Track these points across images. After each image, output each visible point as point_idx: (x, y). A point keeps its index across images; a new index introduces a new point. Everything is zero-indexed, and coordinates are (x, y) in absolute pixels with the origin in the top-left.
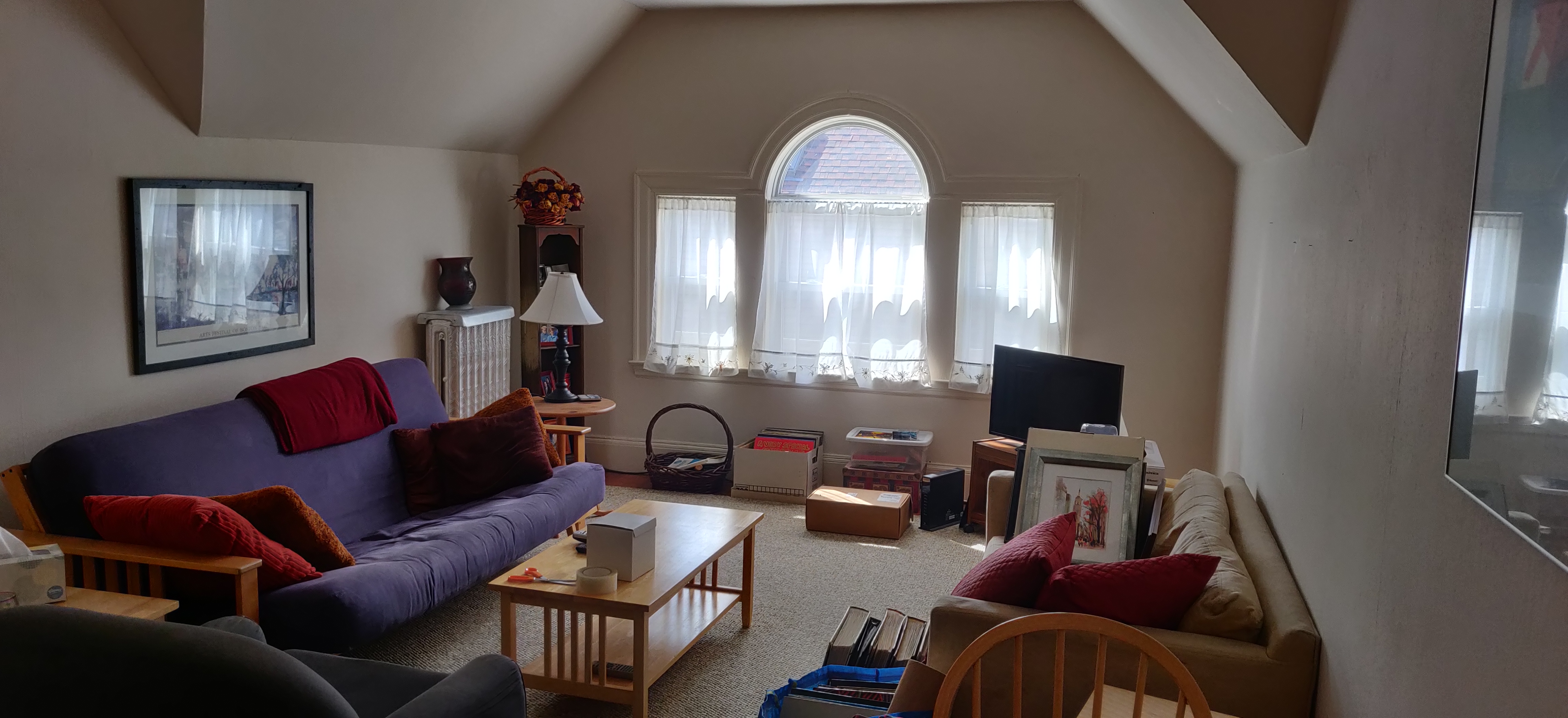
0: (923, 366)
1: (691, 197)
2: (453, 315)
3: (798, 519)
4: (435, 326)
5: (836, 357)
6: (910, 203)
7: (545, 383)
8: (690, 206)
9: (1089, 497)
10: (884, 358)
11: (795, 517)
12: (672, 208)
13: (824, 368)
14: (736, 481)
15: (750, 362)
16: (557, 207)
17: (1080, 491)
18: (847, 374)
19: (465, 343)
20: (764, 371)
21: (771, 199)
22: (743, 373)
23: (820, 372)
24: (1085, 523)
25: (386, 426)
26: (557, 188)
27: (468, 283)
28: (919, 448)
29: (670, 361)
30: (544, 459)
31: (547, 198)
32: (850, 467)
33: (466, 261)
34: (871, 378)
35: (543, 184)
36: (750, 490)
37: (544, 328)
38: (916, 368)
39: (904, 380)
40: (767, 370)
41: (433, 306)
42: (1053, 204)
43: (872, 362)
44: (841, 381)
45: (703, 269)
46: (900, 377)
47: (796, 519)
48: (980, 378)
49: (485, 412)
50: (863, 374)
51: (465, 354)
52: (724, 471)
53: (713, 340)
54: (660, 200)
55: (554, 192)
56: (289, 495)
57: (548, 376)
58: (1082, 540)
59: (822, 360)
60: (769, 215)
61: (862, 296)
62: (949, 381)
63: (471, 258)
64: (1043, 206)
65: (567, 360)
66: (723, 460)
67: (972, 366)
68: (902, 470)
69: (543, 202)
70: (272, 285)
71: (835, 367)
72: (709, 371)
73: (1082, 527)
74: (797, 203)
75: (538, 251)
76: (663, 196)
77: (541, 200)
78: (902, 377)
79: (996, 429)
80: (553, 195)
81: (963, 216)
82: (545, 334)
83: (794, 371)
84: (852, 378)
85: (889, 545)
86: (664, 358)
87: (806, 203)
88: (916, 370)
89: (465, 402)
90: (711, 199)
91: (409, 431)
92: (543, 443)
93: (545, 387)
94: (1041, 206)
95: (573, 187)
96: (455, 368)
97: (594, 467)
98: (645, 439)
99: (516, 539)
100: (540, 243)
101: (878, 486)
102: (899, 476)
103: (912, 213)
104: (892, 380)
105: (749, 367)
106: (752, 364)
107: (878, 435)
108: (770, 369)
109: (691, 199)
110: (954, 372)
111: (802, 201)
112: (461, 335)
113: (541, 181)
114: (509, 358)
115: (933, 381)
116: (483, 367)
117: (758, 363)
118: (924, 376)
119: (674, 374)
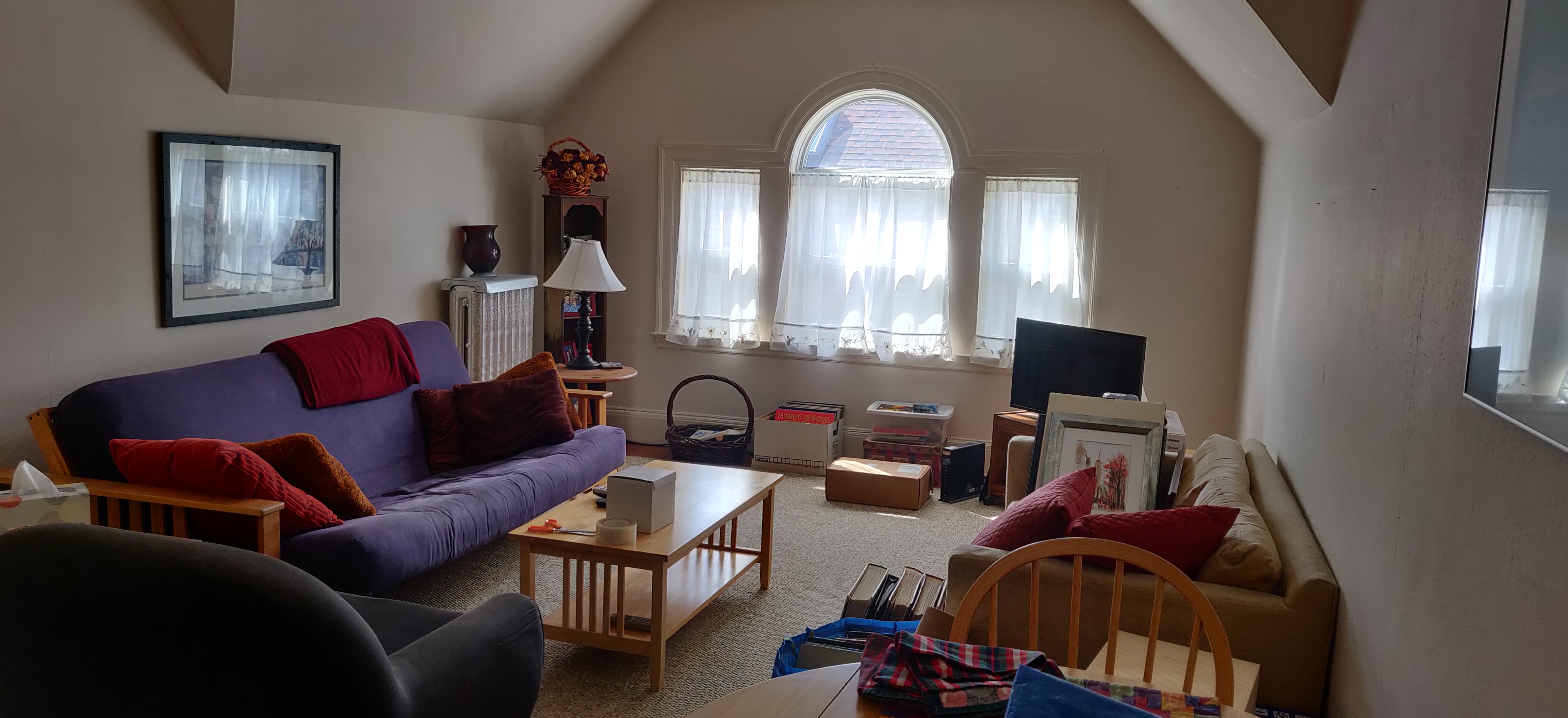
0: (944, 341)
1: (715, 169)
2: (477, 281)
3: (818, 489)
4: (459, 292)
5: (858, 330)
6: (934, 178)
7: (568, 353)
8: (714, 178)
9: (1109, 461)
10: (906, 332)
12: (697, 181)
13: (846, 342)
14: (757, 451)
15: (772, 335)
16: (581, 177)
17: (1100, 454)
18: (868, 348)
19: (488, 311)
20: (786, 344)
21: (795, 172)
22: (765, 345)
23: (841, 345)
24: (1105, 486)
25: (409, 386)
26: (582, 158)
27: (492, 250)
28: (939, 422)
29: (692, 333)
30: (566, 420)
31: (572, 168)
32: (871, 440)
33: (492, 229)
34: (892, 352)
35: (569, 154)
36: (770, 462)
38: (937, 342)
39: (926, 354)
40: (788, 343)
41: (458, 273)
42: (1077, 179)
43: (894, 335)
44: (863, 354)
45: (726, 242)
46: (922, 351)
47: (815, 489)
48: (1002, 353)
49: (508, 375)
50: (884, 347)
51: (488, 321)
52: (745, 442)
53: (735, 313)
54: (685, 172)
55: (579, 162)
56: (312, 442)
57: (570, 346)
58: (1102, 502)
59: (844, 334)
60: (793, 189)
61: (884, 270)
62: (970, 355)
63: (497, 226)
64: (1067, 181)
65: (590, 327)
66: (744, 432)
67: (994, 341)
68: (923, 443)
69: (568, 172)
70: (298, 245)
71: (857, 341)
72: (731, 343)
73: (1102, 490)
74: (821, 177)
75: (563, 220)
76: (687, 168)
77: (566, 170)
78: (924, 351)
79: (1017, 401)
80: (578, 165)
81: (987, 191)
82: (568, 304)
83: (816, 344)
84: (873, 351)
85: (908, 516)
86: (686, 330)
87: (830, 177)
88: (938, 344)
89: (487, 369)
90: (735, 172)
91: (431, 391)
92: (564, 406)
93: (567, 358)
94: (1064, 181)
95: (598, 158)
96: (478, 334)
97: (615, 430)
98: (666, 411)
99: (536, 496)
100: (565, 213)
101: (899, 459)
102: (919, 449)
103: (936, 187)
104: (914, 354)
105: (771, 340)
106: (774, 337)
107: (899, 409)
108: (791, 341)
109: (715, 171)
110: (976, 347)
111: (826, 175)
112: (484, 302)
113: (566, 151)
114: (532, 327)
115: (955, 355)
116: (506, 335)
117: (780, 336)
118: (946, 350)
119: (696, 346)
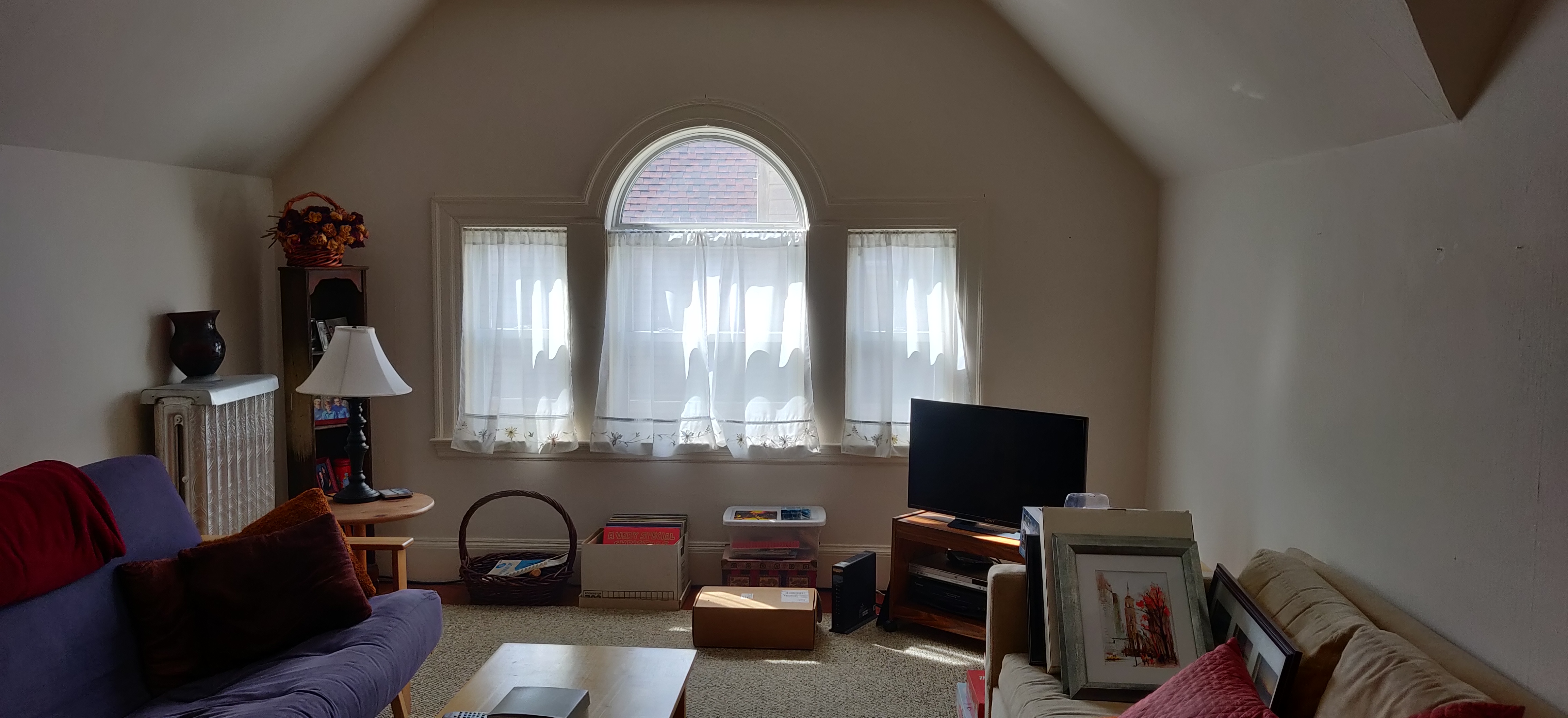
0: (808, 428)
1: (508, 228)
2: (195, 389)
3: (676, 631)
4: (169, 405)
5: (701, 421)
6: (785, 232)
8: (507, 240)
9: (1142, 596)
10: (761, 421)
11: (671, 630)
12: (483, 243)
13: (687, 437)
14: (587, 585)
15: (592, 433)
16: (334, 242)
17: (1128, 588)
18: (717, 442)
19: (213, 429)
20: (611, 443)
21: (611, 229)
22: (584, 447)
23: (681, 441)
24: (1145, 631)
25: (107, 561)
26: (334, 218)
27: (215, 345)
28: (813, 529)
29: (487, 437)
30: (357, 590)
31: (321, 231)
32: (729, 558)
33: (211, 316)
34: (746, 445)
35: (315, 212)
36: (603, 597)
37: (317, 401)
38: (799, 430)
39: (787, 445)
40: (614, 441)
41: (164, 378)
42: (955, 230)
43: (747, 426)
44: (709, 450)
45: (527, 319)
46: (782, 442)
47: (673, 632)
48: (878, 439)
49: (259, 526)
50: (738, 441)
51: (213, 443)
52: (567, 574)
53: (541, 409)
54: (467, 232)
55: (330, 223)
57: (323, 464)
58: (1147, 655)
59: (684, 427)
60: (610, 249)
61: (731, 346)
62: (840, 444)
63: (219, 311)
64: (943, 233)
65: (364, 444)
66: (565, 559)
67: (867, 425)
68: (794, 557)
69: (316, 236)
71: (700, 434)
72: (539, 447)
73: (1142, 637)
74: (645, 234)
75: (308, 299)
76: (470, 227)
77: (313, 234)
78: (785, 442)
79: (916, 501)
80: (329, 227)
81: (850, 247)
82: (319, 410)
83: (650, 441)
84: (723, 446)
85: (806, 660)
86: (477, 434)
87: (656, 234)
88: (800, 433)
89: (214, 510)
90: (534, 231)
91: (144, 565)
92: (351, 567)
94: (940, 232)
95: (354, 217)
96: (199, 463)
97: (428, 595)
98: (458, 539)
100: (311, 290)
101: (766, 579)
102: (792, 565)
103: (789, 243)
104: (772, 447)
105: (591, 440)
106: (595, 436)
107: (760, 515)
108: (617, 440)
109: (507, 230)
110: (846, 434)
111: (652, 232)
112: (207, 417)
113: (311, 209)
114: (272, 444)
115: (823, 445)
116: (238, 459)
117: (603, 434)
118: (811, 440)
119: (492, 453)
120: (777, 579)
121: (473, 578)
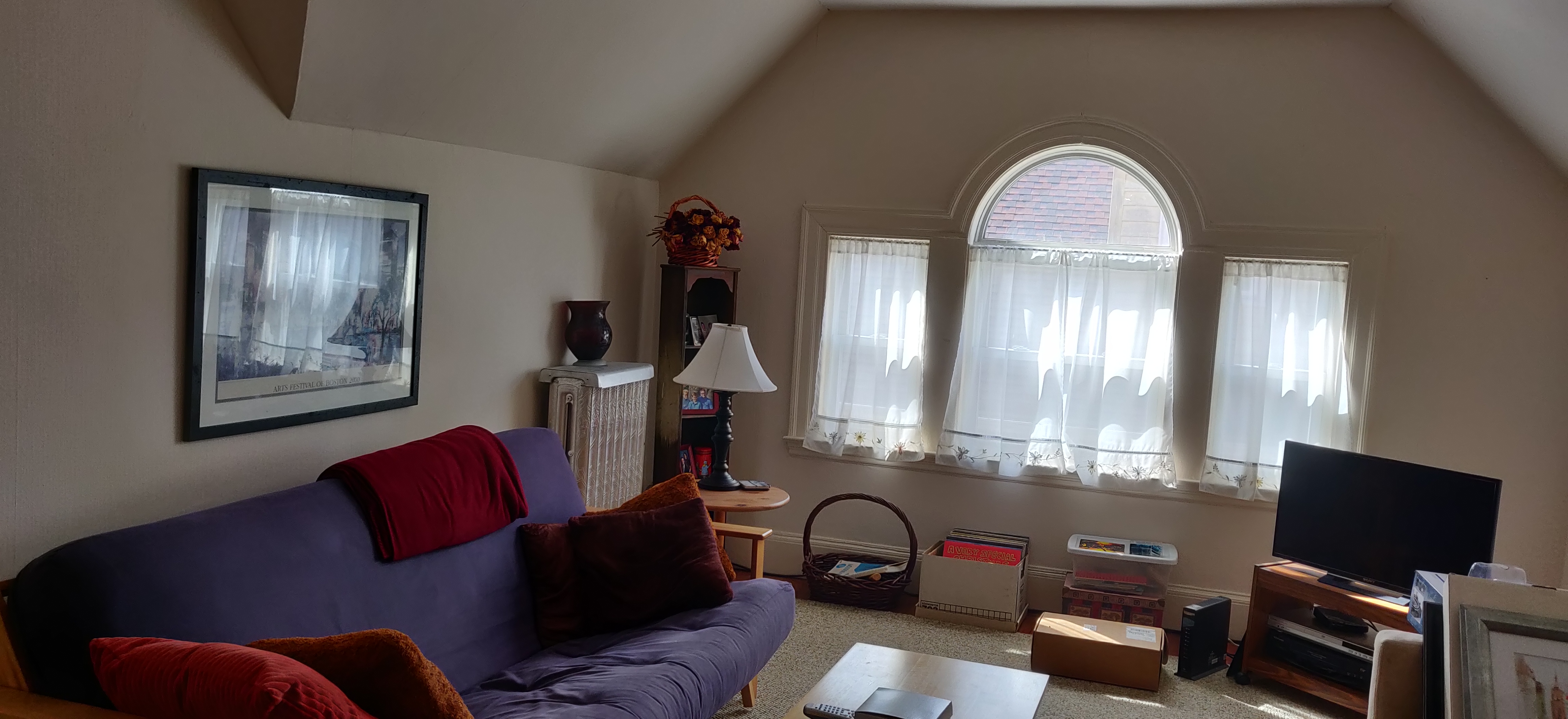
0: (1165, 462)
1: (872, 238)
2: (585, 371)
3: (1019, 654)
4: (563, 384)
5: (1051, 444)
6: (1156, 256)
8: (870, 250)
10: (1115, 449)
11: (1008, 651)
12: (848, 252)
14: (923, 596)
15: (939, 445)
16: (713, 244)
17: (1555, 678)
18: (1066, 466)
19: (597, 409)
20: (957, 457)
21: (974, 244)
22: (930, 458)
23: (1029, 462)
25: (512, 520)
26: (714, 221)
27: (603, 333)
28: (1163, 567)
29: (837, 440)
30: (722, 574)
31: (702, 233)
32: (1071, 586)
33: (603, 305)
34: (1097, 473)
35: (699, 215)
36: (940, 610)
37: (685, 391)
38: (1156, 463)
39: (1141, 477)
40: (960, 456)
41: (558, 360)
42: (1347, 263)
43: (1099, 453)
44: (1057, 474)
45: (884, 327)
46: (1136, 474)
47: (1010, 653)
48: (1241, 480)
49: (637, 503)
50: (1089, 468)
51: (596, 423)
52: (906, 582)
53: (891, 417)
54: (833, 240)
55: (711, 226)
57: (686, 451)
59: (1033, 448)
60: (971, 264)
61: (1088, 369)
62: (1199, 481)
63: (609, 302)
64: (1332, 265)
65: (730, 436)
66: (904, 567)
67: (1230, 464)
68: (1141, 594)
69: (697, 238)
70: (370, 325)
71: (1049, 457)
72: (886, 454)
74: (1008, 250)
75: (686, 295)
76: (836, 236)
77: (694, 235)
78: (1138, 474)
79: (1281, 550)
80: (709, 230)
81: (1225, 275)
82: (686, 400)
83: (997, 459)
84: (1072, 472)
85: (1150, 701)
86: (828, 435)
87: (1019, 251)
88: (1155, 465)
89: (592, 484)
90: (897, 242)
91: (541, 527)
92: (717, 551)
94: (1329, 265)
95: (732, 221)
96: (584, 440)
97: (784, 586)
98: (803, 535)
100: (689, 287)
101: (1109, 613)
102: (1137, 601)
103: (1159, 267)
104: (1125, 477)
105: (937, 452)
106: (941, 448)
107: (1107, 547)
108: (964, 455)
109: (872, 241)
110: (1206, 471)
111: (1015, 249)
112: (593, 398)
113: (695, 211)
114: (644, 428)
115: (1180, 481)
116: (615, 439)
117: (949, 447)
118: (1167, 474)
119: (841, 455)
120: (1120, 614)
121: (816, 575)
